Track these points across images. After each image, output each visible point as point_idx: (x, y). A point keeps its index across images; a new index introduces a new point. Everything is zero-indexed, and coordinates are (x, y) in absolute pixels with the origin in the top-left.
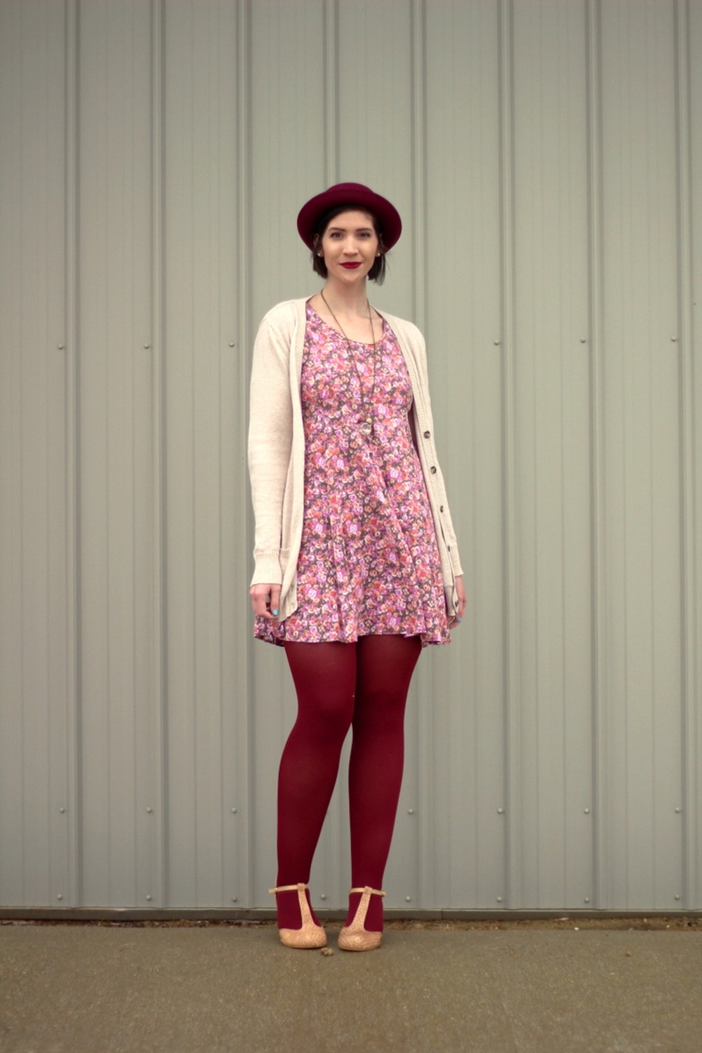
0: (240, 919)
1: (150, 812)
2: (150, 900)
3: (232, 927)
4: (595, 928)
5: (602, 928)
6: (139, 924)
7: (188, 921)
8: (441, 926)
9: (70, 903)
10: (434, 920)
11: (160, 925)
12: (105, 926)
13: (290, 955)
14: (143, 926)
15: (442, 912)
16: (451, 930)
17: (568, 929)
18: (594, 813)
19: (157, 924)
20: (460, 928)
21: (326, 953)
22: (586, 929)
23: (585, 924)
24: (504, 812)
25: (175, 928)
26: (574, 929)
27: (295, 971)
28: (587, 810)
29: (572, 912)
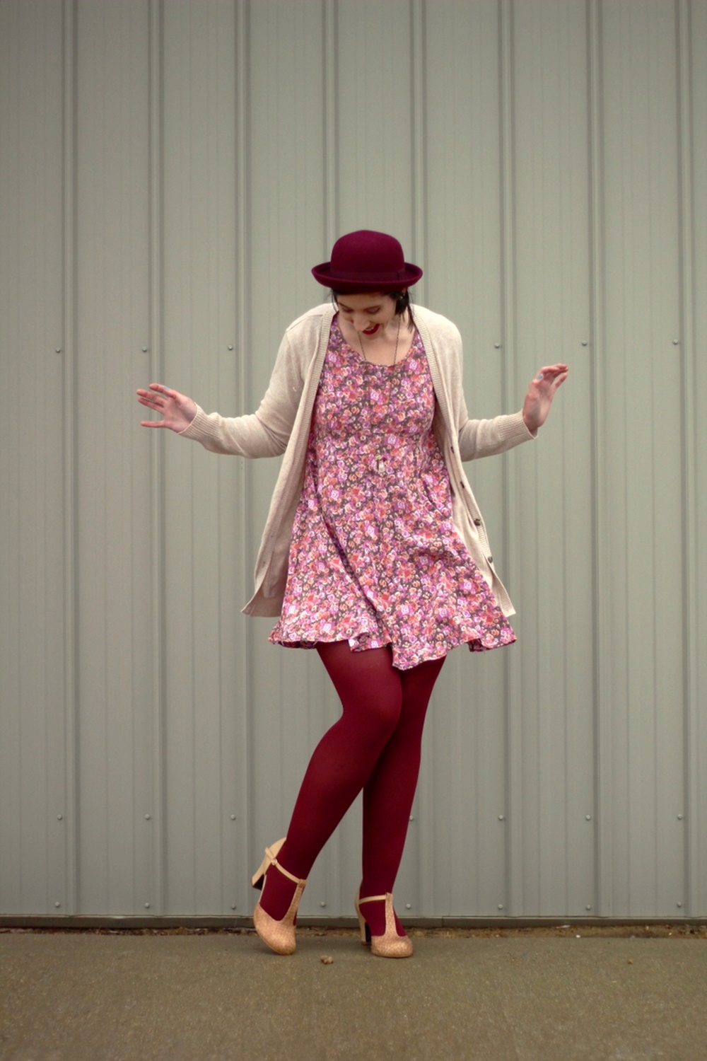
0: (238, 927)
1: (148, 819)
2: (148, 908)
3: (230, 935)
4: (596, 935)
5: (603, 936)
6: (137, 932)
7: (186, 929)
8: (441, 934)
9: (67, 911)
10: (434, 928)
11: (158, 933)
12: (102, 934)
13: (289, 963)
14: (141, 934)
15: (442, 919)
16: (451, 937)
17: (569, 937)
18: (595, 821)
19: (155, 931)
20: (460, 936)
21: (325, 961)
22: (587, 936)
23: (586, 931)
24: (504, 819)
25: (173, 936)
26: (575, 937)
27: (294, 979)
28: (588, 817)
29: (573, 920)
